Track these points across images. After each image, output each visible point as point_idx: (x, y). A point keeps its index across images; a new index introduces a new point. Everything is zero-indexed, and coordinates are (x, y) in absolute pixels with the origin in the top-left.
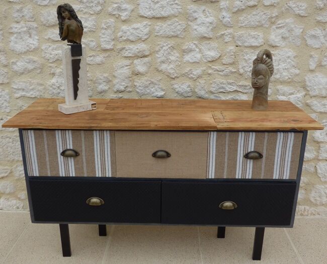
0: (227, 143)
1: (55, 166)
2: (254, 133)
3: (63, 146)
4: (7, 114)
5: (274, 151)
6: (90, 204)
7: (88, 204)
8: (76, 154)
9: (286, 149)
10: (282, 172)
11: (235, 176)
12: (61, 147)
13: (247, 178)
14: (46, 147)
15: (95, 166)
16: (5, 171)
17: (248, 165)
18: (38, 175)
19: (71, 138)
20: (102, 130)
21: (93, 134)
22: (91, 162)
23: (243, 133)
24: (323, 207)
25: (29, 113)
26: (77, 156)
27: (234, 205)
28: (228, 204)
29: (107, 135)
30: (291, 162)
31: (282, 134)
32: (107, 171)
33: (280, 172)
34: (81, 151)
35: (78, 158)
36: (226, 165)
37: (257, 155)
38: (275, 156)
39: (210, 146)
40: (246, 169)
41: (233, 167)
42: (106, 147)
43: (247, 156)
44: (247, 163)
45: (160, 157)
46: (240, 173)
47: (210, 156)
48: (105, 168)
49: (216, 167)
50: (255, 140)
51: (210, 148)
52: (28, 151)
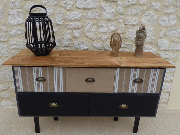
0: (125, 74)
1: (32, 86)
2: (139, 69)
3: (37, 76)
4: (6, 57)
5: (149, 79)
6: (51, 106)
7: (50, 107)
8: (44, 80)
9: (155, 77)
11: (128, 91)
12: (36, 76)
13: (134, 92)
14: (27, 76)
15: (54, 86)
16: (5, 86)
17: (135, 86)
18: (22, 91)
19: (41, 71)
20: (58, 67)
21: (54, 69)
22: (52, 84)
23: (134, 69)
24: (163, 104)
25: (18, 57)
26: (44, 81)
27: (127, 106)
29: (61, 70)
30: (157, 84)
31: (154, 69)
32: (61, 89)
33: (151, 89)
34: (47, 78)
35: (45, 82)
36: (124, 86)
37: (140, 80)
38: (149, 81)
39: (116, 76)
40: (134, 88)
41: (127, 87)
42: (60, 76)
43: (135, 81)
44: (134, 84)
45: (90, 82)
46: (131, 90)
47: (115, 81)
48: (60, 87)
49: (118, 87)
50: (139, 73)
51: (116, 77)
52: (17, 78)
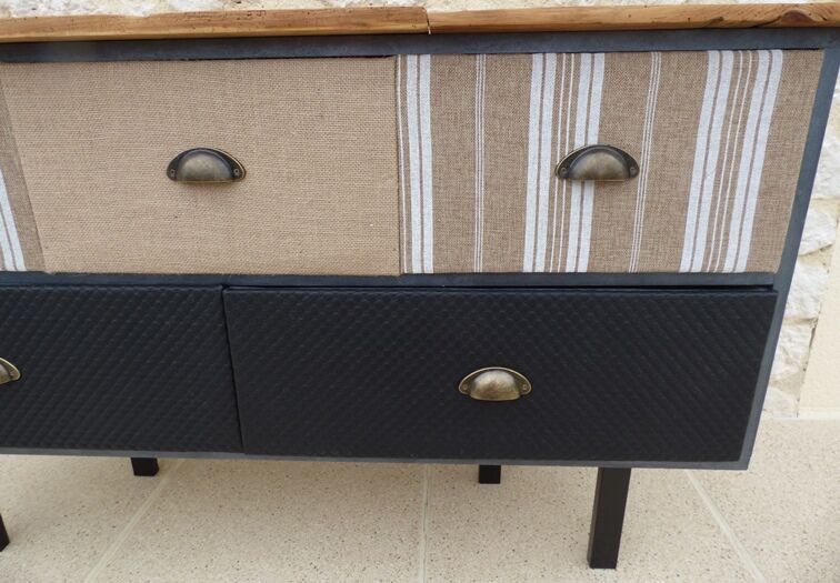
0: (480, 107)
2: (600, 59)
5: (690, 145)
9: (743, 130)
10: (718, 239)
11: (521, 261)
13: (570, 268)
17: (575, 210)
27: (518, 382)
28: (495, 379)
30: (763, 193)
33: (709, 241)
36: (480, 214)
37: (610, 160)
38: (691, 165)
40: (566, 231)
41: (510, 222)
43: (566, 170)
44: (568, 199)
46: (542, 251)
49: (436, 222)
50: (604, 91)
51: (406, 132)
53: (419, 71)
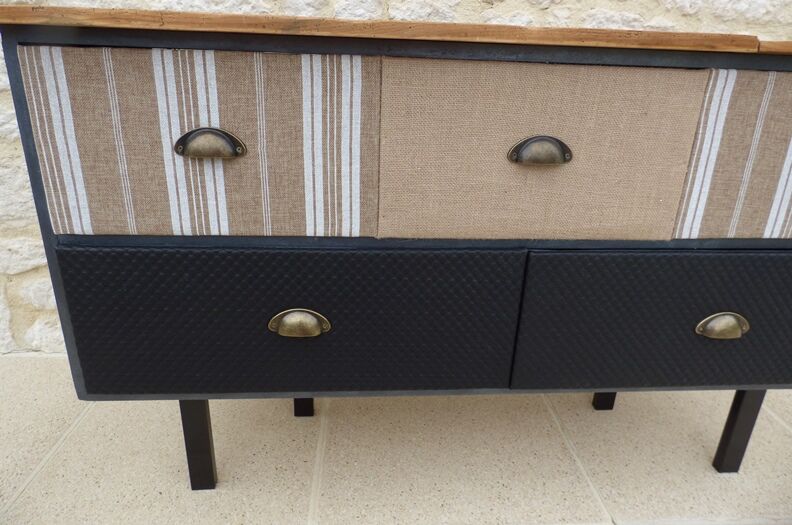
0: (763, 111)
1: (154, 196)
3: (181, 117)
6: (282, 333)
7: (276, 334)
8: (234, 149)
11: (764, 230)
12: (175, 120)
14: (115, 116)
18: (89, 230)
19: (213, 83)
21: (299, 69)
22: (289, 182)
26: (236, 155)
27: (740, 324)
32: (346, 214)
34: (254, 135)
35: (240, 164)
36: (742, 193)
39: (706, 123)
41: (763, 198)
42: (345, 122)
45: (538, 163)
46: (780, 222)
47: (698, 159)
48: (340, 205)
49: (710, 199)
51: (705, 128)
52: (44, 134)
53: (726, 82)
